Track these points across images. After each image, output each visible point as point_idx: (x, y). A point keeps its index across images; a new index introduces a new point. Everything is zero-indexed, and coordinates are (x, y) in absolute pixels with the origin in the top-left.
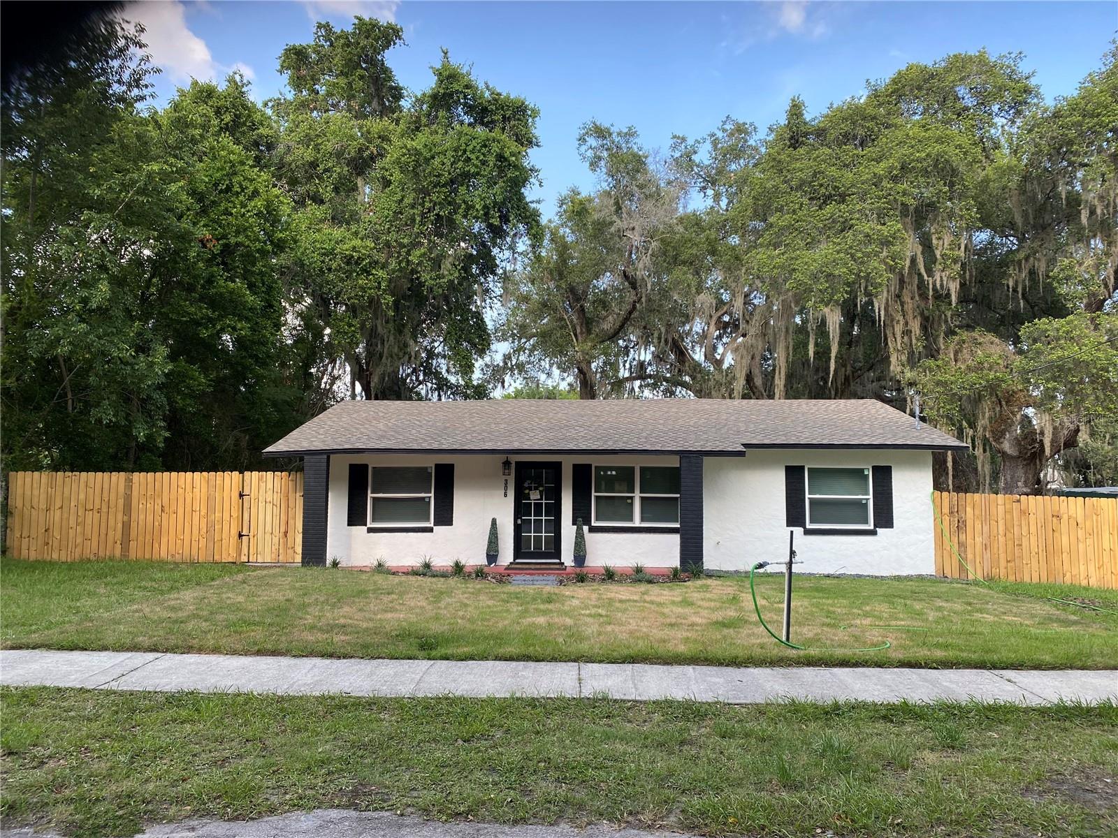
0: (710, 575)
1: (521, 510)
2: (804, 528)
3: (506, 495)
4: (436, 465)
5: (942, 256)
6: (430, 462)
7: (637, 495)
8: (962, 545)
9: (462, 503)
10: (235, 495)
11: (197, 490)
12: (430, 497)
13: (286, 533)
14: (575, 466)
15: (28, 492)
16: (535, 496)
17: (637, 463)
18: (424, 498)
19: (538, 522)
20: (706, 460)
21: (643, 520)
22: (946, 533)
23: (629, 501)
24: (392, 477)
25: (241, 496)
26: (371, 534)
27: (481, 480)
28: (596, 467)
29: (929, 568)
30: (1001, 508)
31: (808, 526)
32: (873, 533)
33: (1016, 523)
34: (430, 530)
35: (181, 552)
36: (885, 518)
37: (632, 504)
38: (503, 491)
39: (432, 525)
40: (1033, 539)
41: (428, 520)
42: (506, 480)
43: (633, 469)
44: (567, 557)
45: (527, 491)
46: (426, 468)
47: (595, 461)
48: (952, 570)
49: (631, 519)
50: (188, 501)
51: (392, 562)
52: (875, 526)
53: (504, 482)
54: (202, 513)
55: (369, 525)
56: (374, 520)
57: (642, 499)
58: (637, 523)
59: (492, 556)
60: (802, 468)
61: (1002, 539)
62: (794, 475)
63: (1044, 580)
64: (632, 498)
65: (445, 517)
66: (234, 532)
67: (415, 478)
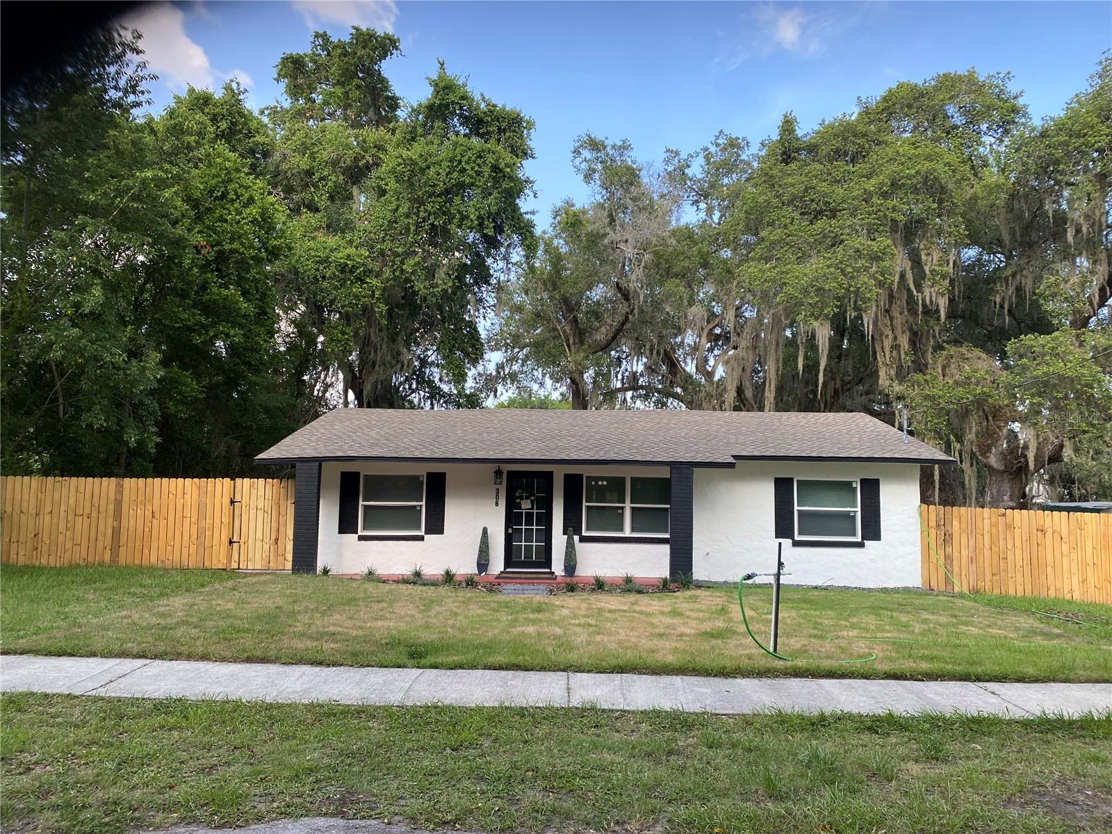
0: (699, 585)
1: (512, 519)
2: (793, 539)
3: (497, 504)
4: (428, 474)
5: (931, 271)
6: (422, 471)
7: (628, 506)
8: (948, 558)
9: (454, 512)
10: (226, 501)
11: (188, 497)
12: (421, 506)
13: (277, 540)
14: (566, 476)
15: (18, 497)
16: (526, 505)
17: (628, 473)
18: (416, 506)
19: (529, 532)
20: (697, 472)
21: (633, 530)
22: (933, 546)
23: (620, 511)
24: (383, 486)
25: (232, 502)
26: (362, 542)
27: (472, 489)
28: (587, 477)
29: (915, 581)
30: (987, 522)
31: (797, 538)
32: (861, 545)
33: (1001, 537)
34: (421, 538)
35: (171, 558)
36: (872, 530)
37: (622, 515)
38: (495, 500)
39: (423, 534)
40: (1018, 552)
41: (419, 528)
42: (498, 489)
43: (624, 479)
44: (558, 567)
45: (518, 501)
46: (418, 476)
47: (586, 471)
48: (938, 583)
49: (622, 530)
50: (179, 507)
51: (382, 571)
52: (863, 538)
53: (495, 491)
54: (193, 520)
55: (360, 533)
56: (365, 528)
57: (633, 509)
58: (627, 533)
59: (483, 565)
60: (792, 479)
61: (987, 552)
62: (783, 487)
63: (1028, 593)
64: (622, 508)
65: (436, 526)
66: (225, 539)
67: (407, 486)
